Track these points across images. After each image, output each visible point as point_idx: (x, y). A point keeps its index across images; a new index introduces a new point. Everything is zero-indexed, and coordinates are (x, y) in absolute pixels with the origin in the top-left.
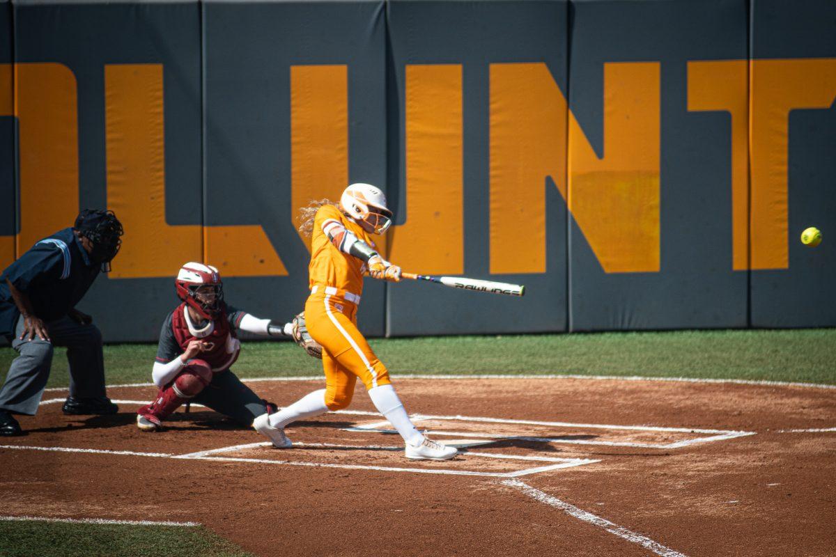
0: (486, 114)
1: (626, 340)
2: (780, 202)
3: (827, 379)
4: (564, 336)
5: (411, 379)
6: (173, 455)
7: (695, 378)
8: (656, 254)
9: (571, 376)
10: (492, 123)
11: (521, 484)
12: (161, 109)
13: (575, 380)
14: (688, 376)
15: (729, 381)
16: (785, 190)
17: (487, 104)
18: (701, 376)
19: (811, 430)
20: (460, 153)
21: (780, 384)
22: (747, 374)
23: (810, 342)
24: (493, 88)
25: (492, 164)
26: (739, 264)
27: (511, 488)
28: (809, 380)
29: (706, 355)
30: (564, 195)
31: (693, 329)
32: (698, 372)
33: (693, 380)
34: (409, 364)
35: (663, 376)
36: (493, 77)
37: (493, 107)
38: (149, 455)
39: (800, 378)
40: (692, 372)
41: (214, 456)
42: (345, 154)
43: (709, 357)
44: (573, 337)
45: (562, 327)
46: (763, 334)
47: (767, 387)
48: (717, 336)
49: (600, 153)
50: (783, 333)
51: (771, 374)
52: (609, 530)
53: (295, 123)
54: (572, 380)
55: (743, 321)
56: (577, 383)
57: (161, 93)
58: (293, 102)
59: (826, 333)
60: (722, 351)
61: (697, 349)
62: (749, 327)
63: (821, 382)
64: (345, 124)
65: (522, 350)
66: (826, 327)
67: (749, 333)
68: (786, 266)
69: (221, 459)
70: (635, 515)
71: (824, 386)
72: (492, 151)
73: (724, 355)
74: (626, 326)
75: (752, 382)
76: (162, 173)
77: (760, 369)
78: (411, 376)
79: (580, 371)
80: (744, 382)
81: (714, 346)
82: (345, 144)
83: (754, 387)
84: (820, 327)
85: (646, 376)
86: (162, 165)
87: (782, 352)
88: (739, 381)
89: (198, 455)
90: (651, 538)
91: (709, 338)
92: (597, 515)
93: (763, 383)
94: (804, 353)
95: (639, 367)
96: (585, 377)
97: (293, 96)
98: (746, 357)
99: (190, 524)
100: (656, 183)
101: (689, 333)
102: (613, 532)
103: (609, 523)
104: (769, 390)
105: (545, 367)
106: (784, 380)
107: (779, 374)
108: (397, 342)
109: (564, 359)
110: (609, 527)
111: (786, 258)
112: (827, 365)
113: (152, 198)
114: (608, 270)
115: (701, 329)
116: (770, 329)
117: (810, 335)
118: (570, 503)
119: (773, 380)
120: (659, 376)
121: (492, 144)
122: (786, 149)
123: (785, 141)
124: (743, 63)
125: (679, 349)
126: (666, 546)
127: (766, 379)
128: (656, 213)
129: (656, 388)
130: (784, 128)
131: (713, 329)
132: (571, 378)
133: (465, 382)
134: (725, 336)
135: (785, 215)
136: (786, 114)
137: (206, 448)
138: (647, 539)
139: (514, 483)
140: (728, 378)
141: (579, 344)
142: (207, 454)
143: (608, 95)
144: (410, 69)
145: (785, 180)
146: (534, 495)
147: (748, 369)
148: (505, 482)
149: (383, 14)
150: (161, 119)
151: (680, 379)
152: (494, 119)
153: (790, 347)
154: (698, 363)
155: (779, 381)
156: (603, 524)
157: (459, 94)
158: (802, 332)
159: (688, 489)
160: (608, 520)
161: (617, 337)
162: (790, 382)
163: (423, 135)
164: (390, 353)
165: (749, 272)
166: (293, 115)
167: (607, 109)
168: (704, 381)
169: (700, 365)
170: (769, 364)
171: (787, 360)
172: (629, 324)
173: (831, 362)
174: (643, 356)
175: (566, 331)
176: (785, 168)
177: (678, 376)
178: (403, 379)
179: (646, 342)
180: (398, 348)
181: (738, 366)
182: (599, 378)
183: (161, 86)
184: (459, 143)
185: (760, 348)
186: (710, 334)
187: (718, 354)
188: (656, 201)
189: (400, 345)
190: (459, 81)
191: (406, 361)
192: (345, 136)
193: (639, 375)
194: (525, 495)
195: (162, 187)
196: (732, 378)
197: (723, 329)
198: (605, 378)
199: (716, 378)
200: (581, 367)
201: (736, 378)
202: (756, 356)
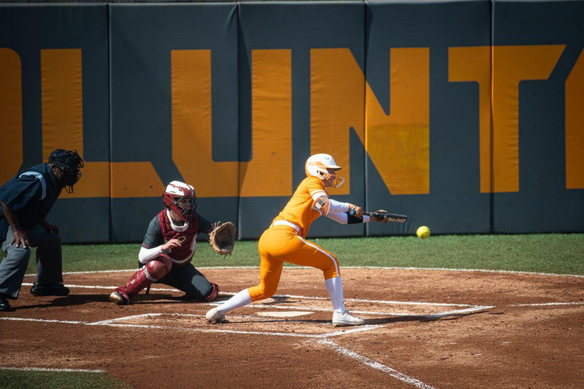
0: (308, 84)
1: (406, 241)
2: (513, 145)
3: (545, 269)
4: (362, 239)
5: (255, 269)
6: (87, 323)
7: (453, 268)
8: (427, 182)
9: (366, 267)
10: (312, 90)
11: (330, 343)
12: (80, 80)
13: (370, 269)
14: (448, 267)
15: (477, 270)
16: (517, 136)
17: (309, 76)
18: (457, 267)
19: (533, 305)
20: (290, 111)
21: (512, 272)
22: (489, 265)
23: (534, 243)
24: (313, 65)
25: (312, 119)
26: (485, 189)
27: (323, 345)
28: (532, 270)
29: (461, 252)
30: (362, 140)
31: (452, 234)
32: (455, 264)
33: (452, 270)
34: (254, 259)
35: (430, 267)
36: (312, 58)
37: (312, 79)
38: (70, 322)
39: (526, 268)
40: (451, 264)
41: (117, 323)
42: (209, 112)
43: (464, 253)
44: (369, 240)
45: (361, 233)
46: (501, 237)
47: (503, 274)
48: (469, 239)
49: (387, 112)
50: (515, 237)
51: (506, 265)
52: (392, 375)
53: (174, 90)
54: (368, 270)
55: (487, 228)
56: (371, 272)
57: (80, 69)
58: (173, 76)
59: (545, 237)
60: (473, 249)
61: (455, 248)
62: (492, 232)
63: (541, 271)
64: (209, 91)
65: (333, 248)
66: (545, 233)
67: (492, 237)
68: (517, 190)
69: (121, 325)
70: (410, 364)
71: (543, 274)
72: (312, 110)
73: (474, 252)
74: (406, 232)
75: (493, 271)
76: (81, 125)
77: (499, 262)
78: (255, 267)
79: (373, 263)
80: (488, 271)
81: (467, 246)
82: (209, 105)
83: (494, 274)
84: (541, 233)
85: (419, 267)
86: (81, 120)
87: (514, 250)
88: (484, 271)
89: (105, 323)
90: (420, 380)
91: (464, 241)
92: (383, 364)
93: (501, 271)
94: (529, 251)
95: (414, 260)
96: (376, 267)
97: (173, 71)
98: (489, 253)
99: (98, 371)
100: (427, 132)
101: (450, 237)
102: (394, 376)
103: (391, 369)
104: (505, 276)
105: (349, 261)
106: (515, 270)
107: (512, 265)
108: (246, 243)
109: (362, 255)
110: (391, 372)
111: (517, 184)
112: (545, 259)
113: (74, 143)
114: (393, 193)
115: (458, 234)
116: (506, 234)
117: (534, 238)
118: (365, 355)
119: (507, 270)
120: (428, 267)
121: (312, 105)
122: (517, 108)
123: (516, 103)
124: (487, 48)
125: (443, 248)
126: (431, 385)
127: (503, 269)
128: (427, 153)
129: (425, 275)
130: (516, 94)
131: (467, 234)
132: (367, 268)
133: (292, 271)
134: (474, 239)
135: (517, 154)
136: (517, 84)
137: (110, 318)
138: (418, 381)
139: (325, 342)
140: (476, 268)
141: (372, 245)
142: (111, 322)
143: (393, 70)
144: (255, 53)
145: (516, 130)
146: (339, 350)
147: (490, 261)
148: (319, 342)
149: (236, 14)
150: (80, 88)
151: (443, 269)
152: (313, 87)
153: (520, 247)
154: (455, 258)
155: (512, 270)
156: (387, 370)
157: (289, 70)
158: (528, 236)
159: (447, 346)
160: (391, 367)
161: (400, 239)
162: (519, 271)
163: (264, 99)
164: (241, 251)
165: (492, 195)
166: (173, 84)
167: (392, 80)
168: (459, 270)
169: (457, 259)
170: (505, 258)
171: (518, 255)
172: (408, 229)
173: (548, 257)
174: (417, 252)
175: (364, 235)
176: (517, 122)
177: (441, 267)
178: (249, 269)
179: (420, 243)
180: (247, 247)
181: (483, 260)
182: (386, 268)
183: (80, 64)
184: (289, 104)
185: (499, 247)
186: (464, 237)
187: (470, 251)
188: (426, 144)
189: (248, 245)
190: (289, 60)
191: (252, 257)
192: (209, 99)
193: (414, 266)
194: (333, 350)
195: (81, 135)
196: (478, 268)
197: (473, 234)
198: (390, 268)
199: (468, 268)
200: (374, 261)
201: (481, 268)
202: (496, 253)
